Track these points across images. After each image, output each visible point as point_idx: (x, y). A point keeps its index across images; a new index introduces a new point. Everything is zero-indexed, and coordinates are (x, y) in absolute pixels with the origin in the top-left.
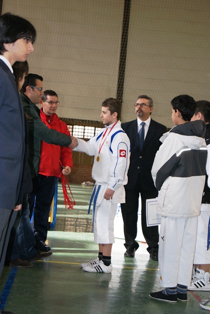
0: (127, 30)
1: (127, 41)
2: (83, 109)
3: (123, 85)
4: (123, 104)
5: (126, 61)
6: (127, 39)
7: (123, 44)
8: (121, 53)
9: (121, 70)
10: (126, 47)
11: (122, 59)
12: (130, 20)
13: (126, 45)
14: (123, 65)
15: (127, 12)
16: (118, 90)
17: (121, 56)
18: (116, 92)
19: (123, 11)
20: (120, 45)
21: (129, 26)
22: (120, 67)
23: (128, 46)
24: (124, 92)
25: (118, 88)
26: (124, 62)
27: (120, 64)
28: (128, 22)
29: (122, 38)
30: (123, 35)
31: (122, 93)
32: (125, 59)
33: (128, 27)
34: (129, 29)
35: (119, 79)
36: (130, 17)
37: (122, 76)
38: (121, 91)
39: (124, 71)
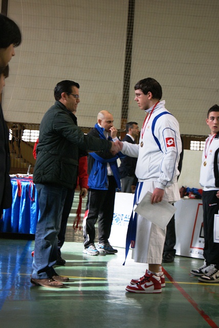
0: (131, 37)
1: (131, 49)
2: (90, 116)
3: (128, 92)
4: (128, 110)
5: (131, 68)
6: (132, 46)
7: (128, 51)
8: (126, 60)
9: (127, 78)
10: (130, 54)
11: (127, 66)
12: (134, 27)
13: (131, 52)
14: (128, 72)
15: (131, 20)
16: (124, 97)
17: (126, 63)
18: (122, 99)
19: (127, 18)
20: (124, 52)
21: (134, 33)
22: (125, 74)
23: (132, 53)
24: (129, 99)
25: (124, 95)
26: (129, 69)
27: (125, 72)
28: (132, 29)
29: (127, 46)
30: (127, 43)
31: (128, 100)
32: (130, 66)
33: (132, 34)
34: (133, 36)
35: (124, 86)
36: (134, 24)
37: (127, 84)
38: (126, 97)
39: (129, 78)
